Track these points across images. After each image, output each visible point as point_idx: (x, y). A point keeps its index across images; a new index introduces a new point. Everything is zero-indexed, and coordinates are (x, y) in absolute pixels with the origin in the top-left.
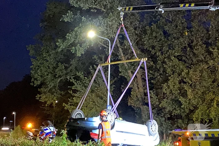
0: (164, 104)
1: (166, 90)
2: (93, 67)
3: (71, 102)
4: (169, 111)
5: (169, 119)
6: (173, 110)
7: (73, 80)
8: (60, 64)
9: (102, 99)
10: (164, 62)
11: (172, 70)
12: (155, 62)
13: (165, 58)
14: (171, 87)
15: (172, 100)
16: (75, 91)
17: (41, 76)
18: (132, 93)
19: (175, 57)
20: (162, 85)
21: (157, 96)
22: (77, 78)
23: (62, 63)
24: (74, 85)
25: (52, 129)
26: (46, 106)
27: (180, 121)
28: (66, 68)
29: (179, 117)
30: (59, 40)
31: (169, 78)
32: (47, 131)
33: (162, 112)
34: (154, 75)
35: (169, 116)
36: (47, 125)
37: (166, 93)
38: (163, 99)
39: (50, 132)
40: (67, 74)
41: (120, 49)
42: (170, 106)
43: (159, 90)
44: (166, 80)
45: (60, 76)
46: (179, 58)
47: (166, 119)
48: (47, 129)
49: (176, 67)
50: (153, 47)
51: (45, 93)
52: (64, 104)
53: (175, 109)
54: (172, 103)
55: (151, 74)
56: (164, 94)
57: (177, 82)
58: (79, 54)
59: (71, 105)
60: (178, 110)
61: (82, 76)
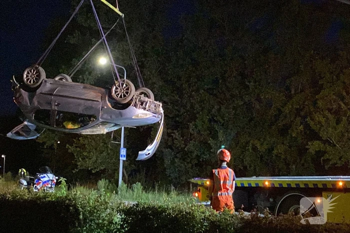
0: (191, 146)
1: (193, 130)
3: (76, 144)
4: (196, 156)
5: (196, 165)
6: (201, 154)
10: (191, 96)
11: (201, 106)
12: (181, 96)
13: (192, 91)
14: (200, 127)
15: (200, 142)
18: (151, 132)
19: (204, 90)
20: (189, 124)
21: (183, 137)
25: (51, 176)
26: (45, 147)
31: (197, 115)
32: (46, 179)
33: (189, 157)
34: (179, 111)
35: (196, 162)
36: (45, 172)
37: (193, 134)
38: (190, 140)
39: (48, 181)
42: (197, 149)
43: (185, 130)
44: (193, 118)
46: (210, 92)
47: (193, 165)
48: (44, 177)
49: (205, 102)
50: (179, 78)
52: (67, 145)
53: (204, 153)
54: (200, 145)
55: (175, 110)
56: (191, 134)
57: (207, 120)
59: (76, 147)
60: (206, 155)
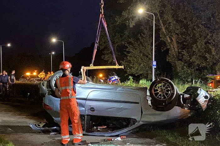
0: (193, 59)
1: (195, 49)
2: (141, 35)
3: (126, 60)
4: (197, 64)
5: (197, 70)
6: (200, 63)
7: (126, 45)
8: (117, 34)
9: (147, 57)
10: (194, 29)
11: (200, 34)
12: (187, 29)
13: (194, 26)
14: (199, 47)
15: (200, 56)
16: (129, 52)
17: (105, 43)
18: (169, 52)
19: (202, 25)
20: (192, 45)
21: (188, 54)
22: (130, 43)
23: (118, 33)
24: (128, 48)
25: (116, 77)
26: (109, 63)
27: (206, 71)
28: (121, 36)
29: (205, 68)
30: (117, 17)
31: (198, 40)
32: (113, 79)
33: (192, 65)
34: (186, 39)
35: (197, 68)
36: (113, 75)
37: (195, 52)
38: (193, 55)
39: (115, 80)
40: (122, 41)
41: (161, 21)
42: (198, 60)
43: (190, 50)
44: (195, 42)
45: (117, 42)
46: (205, 25)
47: (195, 70)
48: (113, 78)
49: (203, 32)
50: (185, 18)
51: (108, 54)
52: (121, 61)
53: (202, 62)
54: (200, 58)
55: (183, 38)
56: (194, 52)
57: (204, 43)
58: (131, 26)
59: (126, 62)
60: (204, 64)
61: (133, 42)
